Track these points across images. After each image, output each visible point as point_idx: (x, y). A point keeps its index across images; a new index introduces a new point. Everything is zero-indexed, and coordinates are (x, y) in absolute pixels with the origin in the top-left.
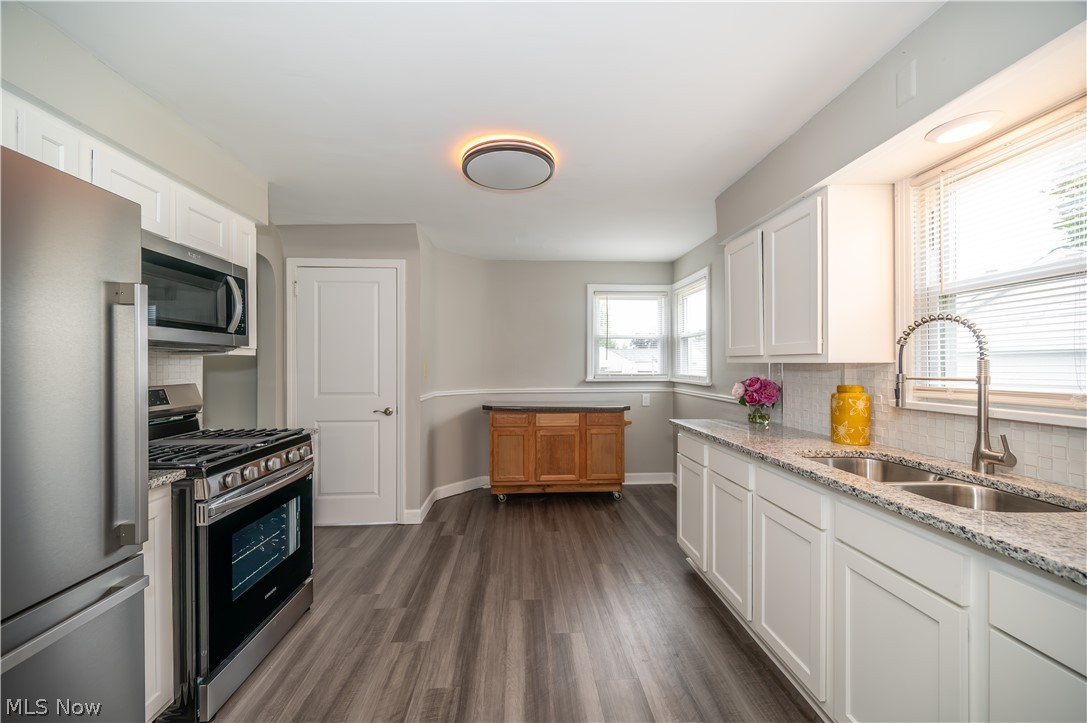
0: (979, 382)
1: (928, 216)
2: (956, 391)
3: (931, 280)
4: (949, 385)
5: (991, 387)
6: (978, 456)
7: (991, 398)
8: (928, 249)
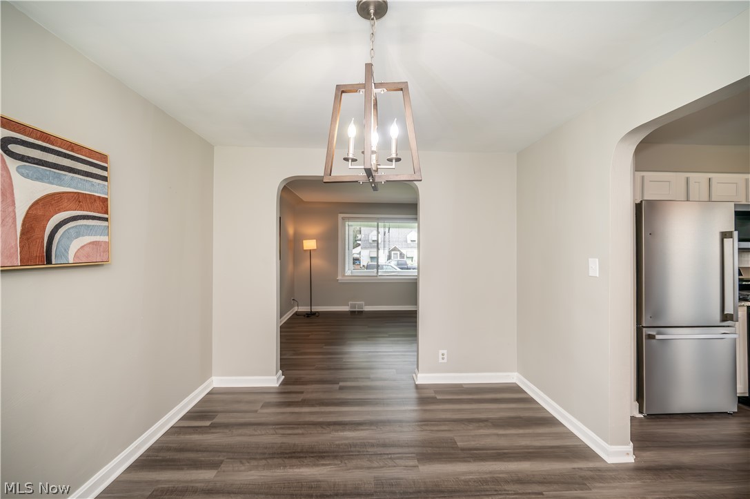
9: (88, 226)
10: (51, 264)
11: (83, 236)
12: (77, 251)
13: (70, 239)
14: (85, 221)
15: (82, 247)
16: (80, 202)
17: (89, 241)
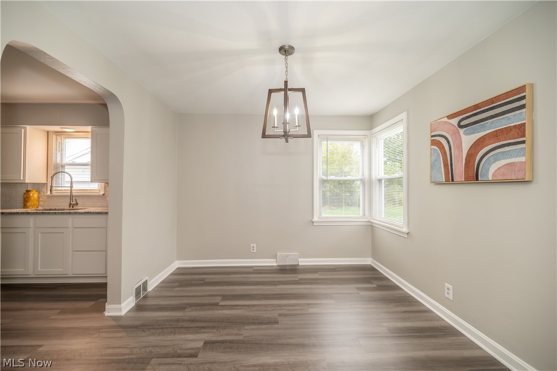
0: (71, 187)
1: (58, 144)
2: (65, 190)
3: (59, 161)
4: (63, 188)
5: (73, 189)
6: (70, 204)
7: (73, 191)
8: (58, 153)
9: (504, 152)
10: (478, 180)
11: (499, 160)
12: (495, 172)
13: (490, 164)
14: (502, 149)
15: (498, 169)
16: (497, 136)
17: (505, 163)
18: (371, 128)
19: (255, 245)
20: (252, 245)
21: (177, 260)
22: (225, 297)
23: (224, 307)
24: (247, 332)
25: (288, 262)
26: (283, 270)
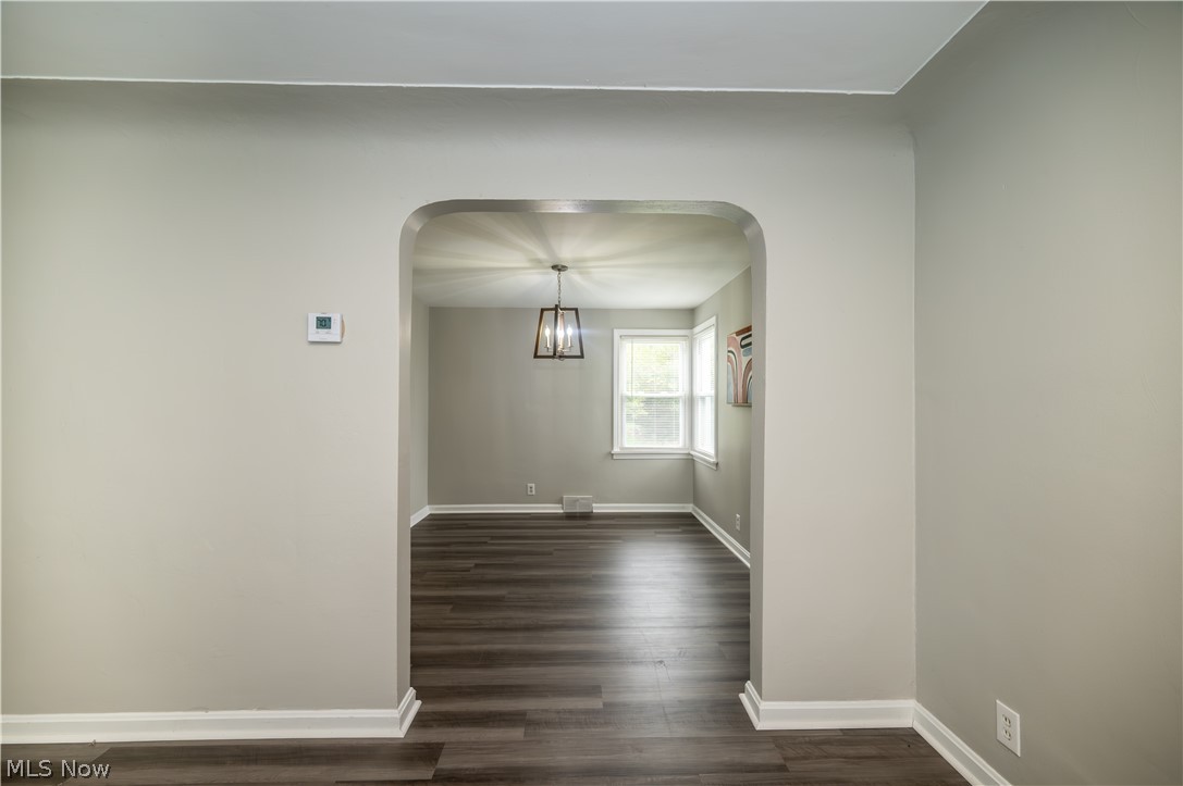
18: (692, 325)
19: (533, 485)
20: (529, 485)
21: (429, 504)
22: (493, 538)
23: (493, 544)
24: (517, 560)
25: (578, 510)
26: (570, 516)
